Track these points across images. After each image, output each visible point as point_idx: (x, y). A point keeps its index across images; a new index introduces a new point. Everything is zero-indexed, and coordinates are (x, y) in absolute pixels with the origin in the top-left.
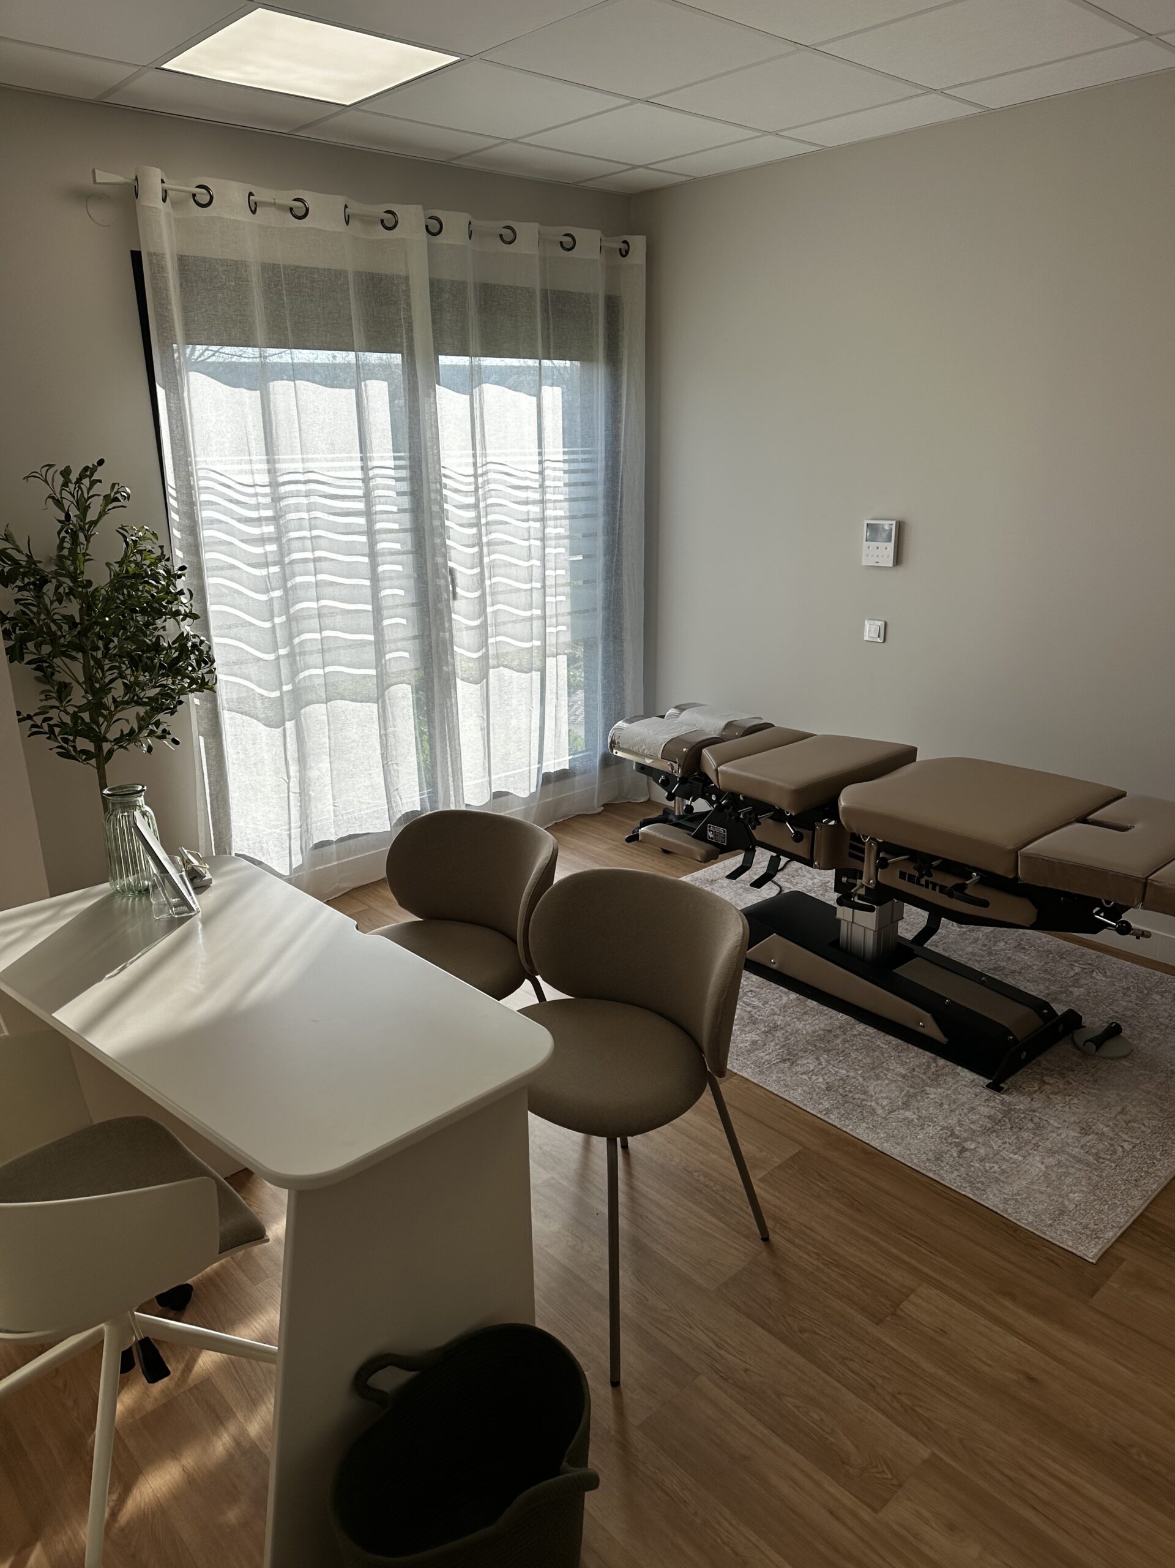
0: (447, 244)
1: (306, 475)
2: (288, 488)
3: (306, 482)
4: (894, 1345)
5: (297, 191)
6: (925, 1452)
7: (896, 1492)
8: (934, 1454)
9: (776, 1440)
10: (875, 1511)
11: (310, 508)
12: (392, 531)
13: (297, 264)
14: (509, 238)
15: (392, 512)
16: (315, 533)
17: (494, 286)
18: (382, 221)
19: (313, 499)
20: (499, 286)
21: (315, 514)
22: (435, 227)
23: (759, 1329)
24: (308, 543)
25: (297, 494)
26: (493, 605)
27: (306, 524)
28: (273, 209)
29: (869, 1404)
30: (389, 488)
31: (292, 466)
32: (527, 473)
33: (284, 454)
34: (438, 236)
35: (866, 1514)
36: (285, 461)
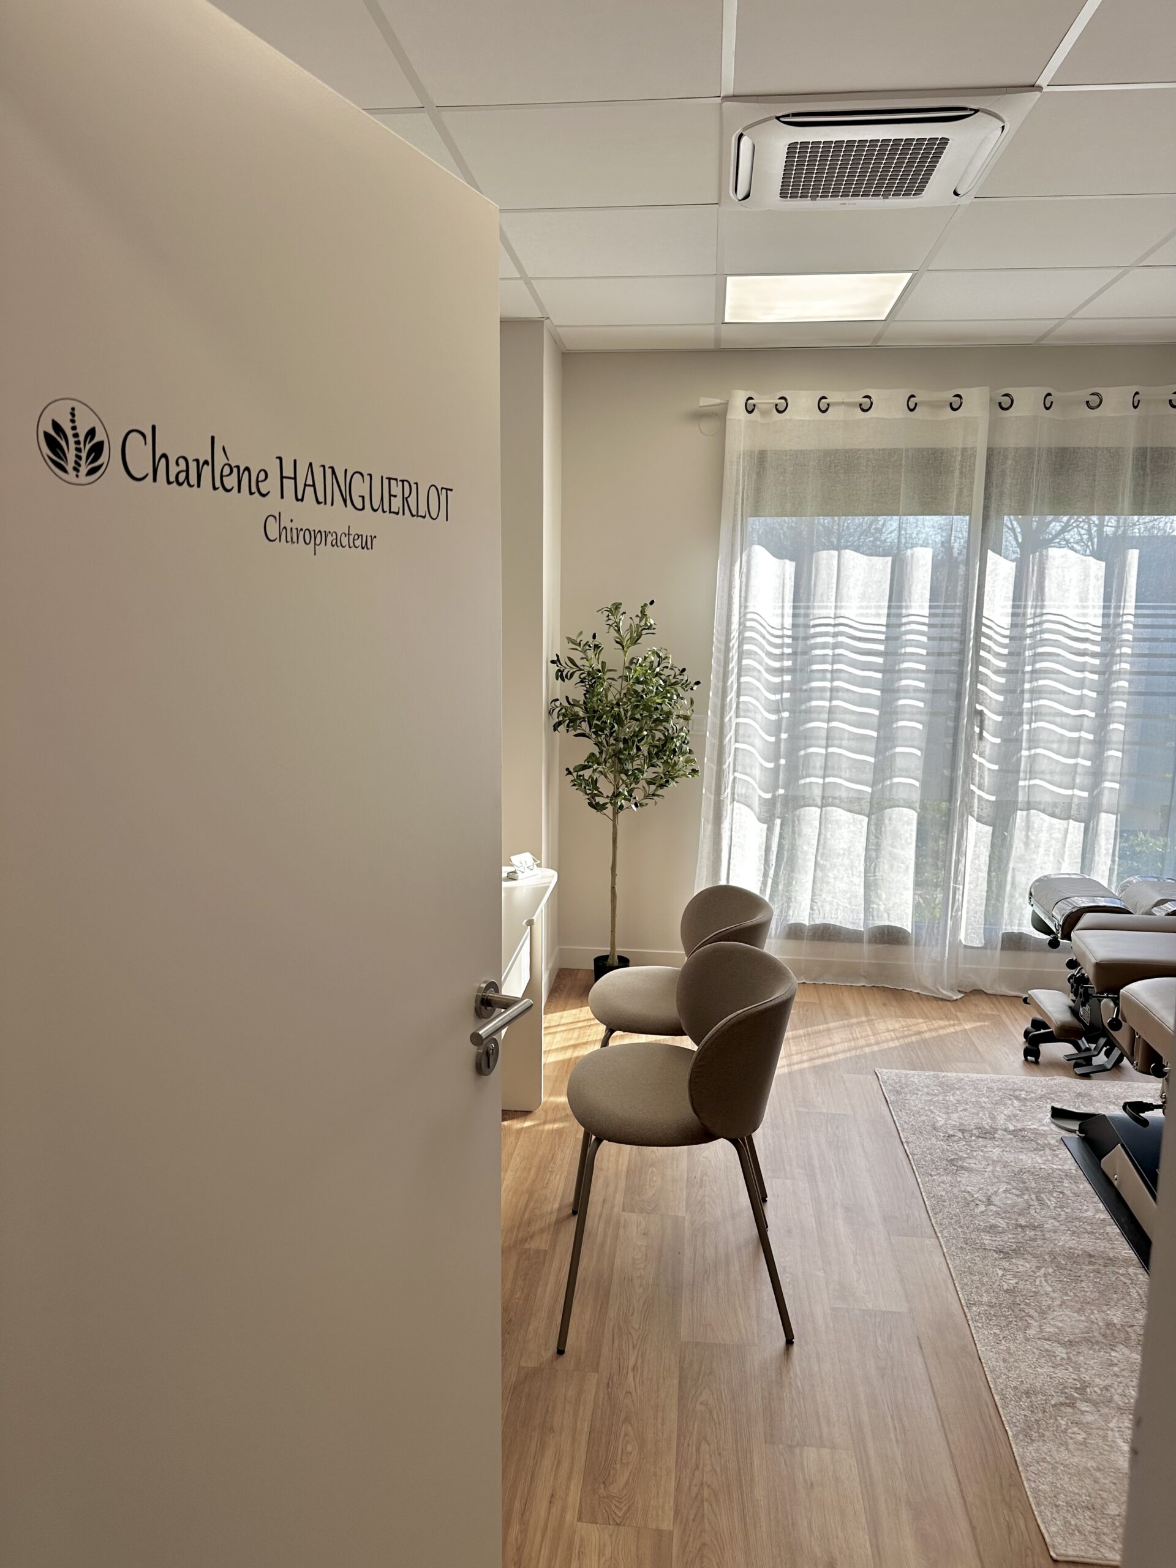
0: (1016, 417)
1: (837, 619)
2: (818, 629)
3: (835, 625)
4: (755, 1462)
5: (866, 390)
6: (666, 1525)
7: (609, 1524)
8: (671, 1533)
9: (584, 1438)
10: (580, 1519)
11: (835, 646)
12: (919, 671)
13: (858, 447)
14: (1095, 403)
15: (922, 655)
16: (836, 667)
17: (1074, 449)
18: (951, 404)
19: (840, 639)
20: (1079, 448)
21: (838, 651)
22: (1006, 401)
23: (676, 1382)
24: (829, 675)
25: (826, 634)
26: (1029, 749)
27: (830, 658)
28: (843, 407)
29: (676, 1474)
30: (922, 633)
31: (823, 612)
32: (1088, 625)
33: (820, 602)
34: (1011, 410)
35: (570, 1516)
36: (819, 607)
